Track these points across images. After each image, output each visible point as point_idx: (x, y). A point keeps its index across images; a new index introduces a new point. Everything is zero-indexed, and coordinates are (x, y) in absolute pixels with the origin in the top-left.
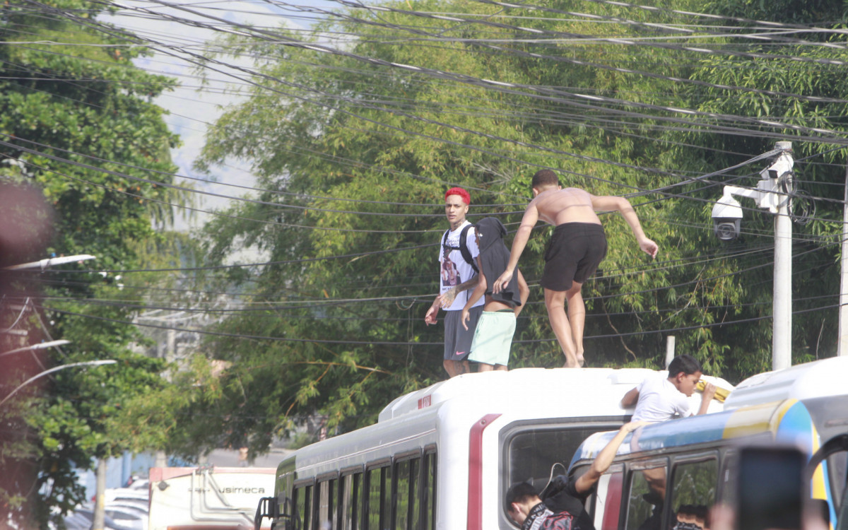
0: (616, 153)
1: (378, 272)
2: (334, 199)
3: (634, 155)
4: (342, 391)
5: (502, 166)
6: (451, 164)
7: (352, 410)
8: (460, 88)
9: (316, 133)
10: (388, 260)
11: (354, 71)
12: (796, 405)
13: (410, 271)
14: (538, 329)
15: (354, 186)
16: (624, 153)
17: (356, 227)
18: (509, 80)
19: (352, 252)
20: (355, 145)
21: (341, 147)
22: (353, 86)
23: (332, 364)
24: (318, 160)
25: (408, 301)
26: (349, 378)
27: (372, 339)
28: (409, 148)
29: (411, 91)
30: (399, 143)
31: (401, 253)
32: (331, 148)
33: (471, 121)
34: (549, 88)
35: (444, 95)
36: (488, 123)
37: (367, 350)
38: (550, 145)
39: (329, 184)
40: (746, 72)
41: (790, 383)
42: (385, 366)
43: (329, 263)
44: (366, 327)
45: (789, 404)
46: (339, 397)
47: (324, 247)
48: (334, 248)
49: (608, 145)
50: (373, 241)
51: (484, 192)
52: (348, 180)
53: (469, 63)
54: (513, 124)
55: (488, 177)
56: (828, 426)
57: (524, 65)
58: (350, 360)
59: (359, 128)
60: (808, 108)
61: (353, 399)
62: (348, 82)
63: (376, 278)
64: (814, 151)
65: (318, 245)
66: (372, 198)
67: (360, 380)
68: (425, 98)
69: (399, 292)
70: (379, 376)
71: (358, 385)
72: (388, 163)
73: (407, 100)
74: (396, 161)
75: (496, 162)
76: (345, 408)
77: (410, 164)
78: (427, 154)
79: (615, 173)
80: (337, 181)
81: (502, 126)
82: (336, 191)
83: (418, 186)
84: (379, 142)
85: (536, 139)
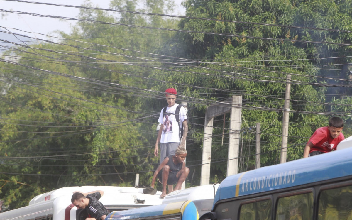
0: (119, 104)
1: (26, 146)
2: (10, 118)
3: (125, 105)
4: (11, 191)
5: (75, 108)
6: (56, 107)
7: (15, 199)
8: (60, 78)
9: (4, 93)
10: (30, 143)
11: (19, 70)
12: (191, 203)
13: (39, 146)
14: (87, 170)
15: (18, 113)
16: (122, 104)
17: (19, 130)
18: (80, 76)
19: (17, 139)
20: (19, 98)
21: (13, 99)
22: (18, 76)
23: (7, 181)
24: (4, 103)
25: (39, 159)
26: (14, 187)
27: (23, 172)
28: (40, 100)
29: (41, 78)
30: (36, 98)
31: (35, 140)
32: (9, 99)
33: (64, 90)
34: (93, 80)
35: (54, 79)
36: (70, 91)
37: (21, 176)
38: (94, 100)
39: (8, 112)
40: (169, 76)
41: (188, 194)
42: (28, 183)
43: (7, 143)
44: (21, 167)
45: (188, 202)
46: (9, 194)
47: (6, 136)
48: (9, 137)
49: (116, 101)
50: (25, 135)
51: (68, 117)
52: (16, 111)
53: (63, 69)
54: (80, 92)
55: (69, 112)
56: (203, 211)
57: (84, 70)
58: (15, 180)
59: (20, 92)
60: (192, 90)
61: (16, 195)
62: (16, 74)
63: (25, 149)
64: (194, 106)
65: (3, 136)
66: (25, 118)
67: (18, 188)
68: (46, 81)
69: (34, 155)
70: (26, 186)
71: (17, 190)
72: (31, 105)
73: (39, 82)
74: (34, 105)
75: (73, 106)
76: (12, 198)
77: (39, 106)
78: (46, 103)
79: (118, 112)
80: (12, 111)
81: (76, 93)
82: (11, 115)
83: (43, 114)
84: (28, 97)
85: (88, 98)
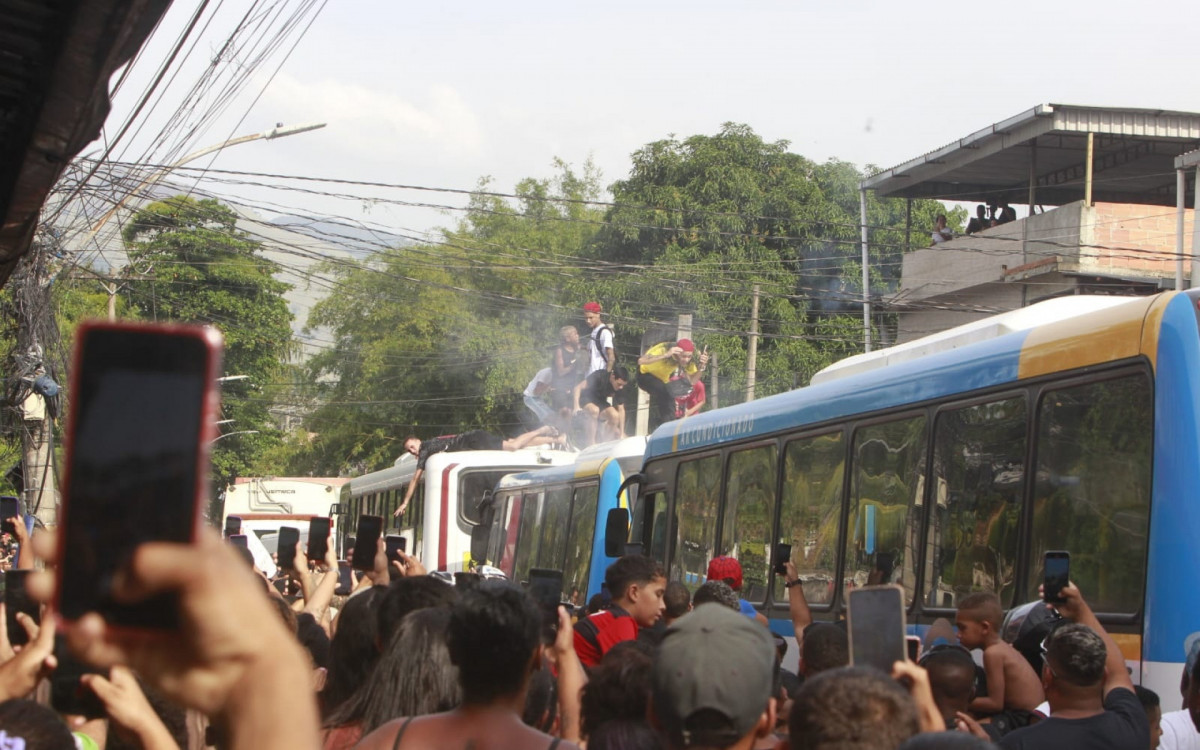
0: (523, 328)
1: (397, 387)
2: (374, 347)
3: (532, 329)
4: (376, 449)
5: (463, 333)
6: (437, 332)
7: (381, 459)
8: (442, 291)
9: (366, 314)
10: (402, 381)
11: (386, 282)
12: (612, 461)
13: (413, 387)
14: (480, 419)
15: (385, 341)
16: (527, 328)
17: (386, 363)
18: (467, 288)
19: (383, 376)
20: (384, 320)
21: (378, 321)
22: (385, 290)
23: (371, 435)
24: (366, 328)
25: (412, 403)
26: (380, 443)
27: (392, 422)
28: (414, 321)
29: (416, 294)
30: (409, 319)
31: (409, 378)
32: (373, 320)
33: (447, 308)
34: (487, 293)
35: (434, 293)
36: (456, 310)
37: (390, 428)
38: (488, 323)
39: (371, 340)
40: (591, 288)
41: (610, 449)
42: (399, 437)
43: (370, 381)
44: (390, 415)
45: (608, 461)
46: (374, 453)
47: (368, 373)
48: (373, 373)
49: (518, 324)
50: (393, 372)
51: (453, 347)
52: (381, 338)
53: (447, 279)
54: (469, 310)
55: (454, 339)
56: (629, 472)
57: (475, 281)
58: (381, 433)
59: (388, 312)
60: (623, 307)
61: (382, 454)
62: (383, 287)
63: (395, 390)
64: (626, 329)
65: (365, 372)
66: (394, 348)
67: (385, 444)
68: (424, 294)
69: (407, 398)
70: (395, 442)
71: (384, 447)
72: (403, 330)
73: (413, 297)
74: (407, 329)
75: (459, 331)
76: (378, 458)
77: (414, 331)
78: (423, 325)
79: (522, 339)
80: (376, 339)
81: (463, 312)
82: (375, 343)
83: (419, 342)
84: (398, 319)
85: (481, 319)
